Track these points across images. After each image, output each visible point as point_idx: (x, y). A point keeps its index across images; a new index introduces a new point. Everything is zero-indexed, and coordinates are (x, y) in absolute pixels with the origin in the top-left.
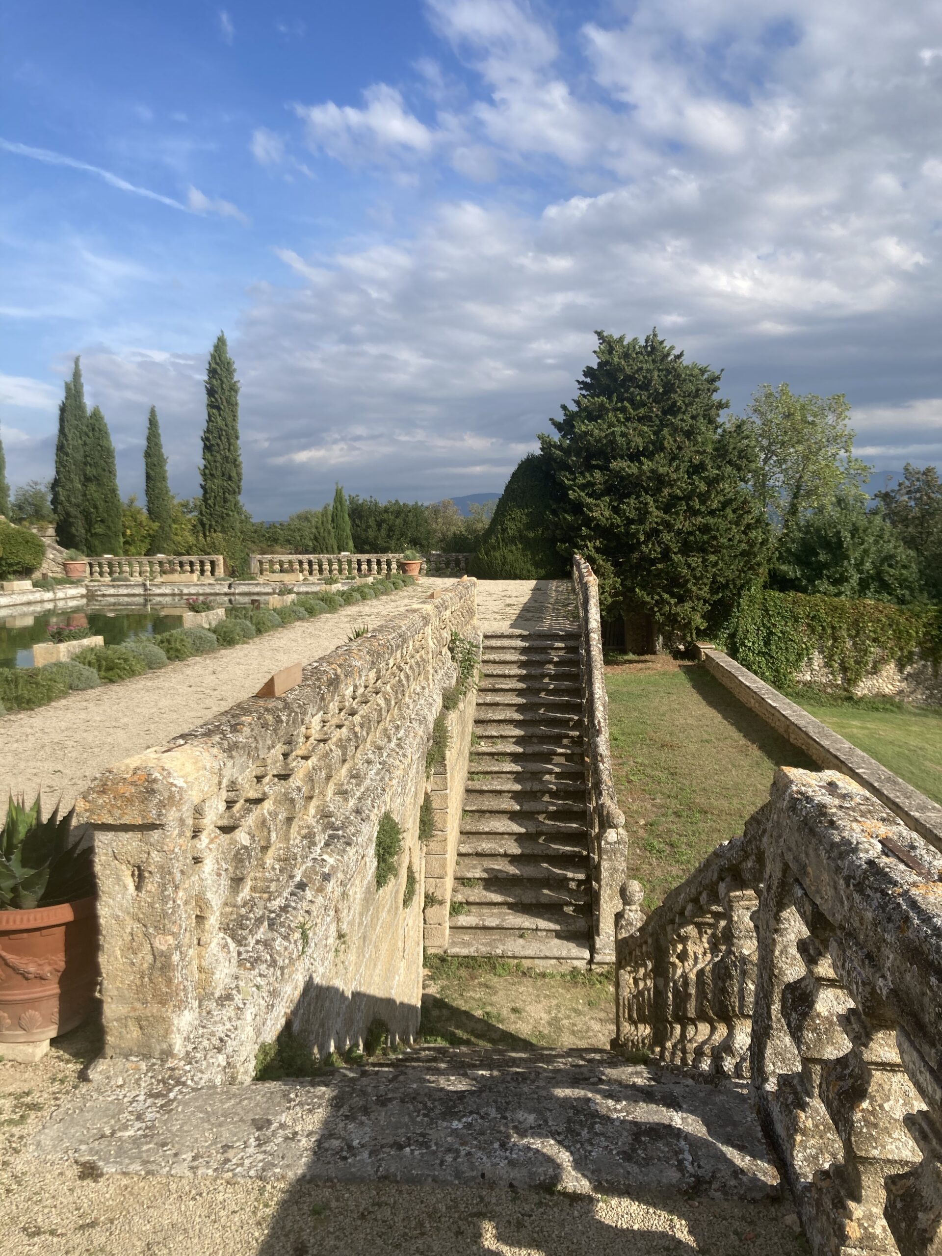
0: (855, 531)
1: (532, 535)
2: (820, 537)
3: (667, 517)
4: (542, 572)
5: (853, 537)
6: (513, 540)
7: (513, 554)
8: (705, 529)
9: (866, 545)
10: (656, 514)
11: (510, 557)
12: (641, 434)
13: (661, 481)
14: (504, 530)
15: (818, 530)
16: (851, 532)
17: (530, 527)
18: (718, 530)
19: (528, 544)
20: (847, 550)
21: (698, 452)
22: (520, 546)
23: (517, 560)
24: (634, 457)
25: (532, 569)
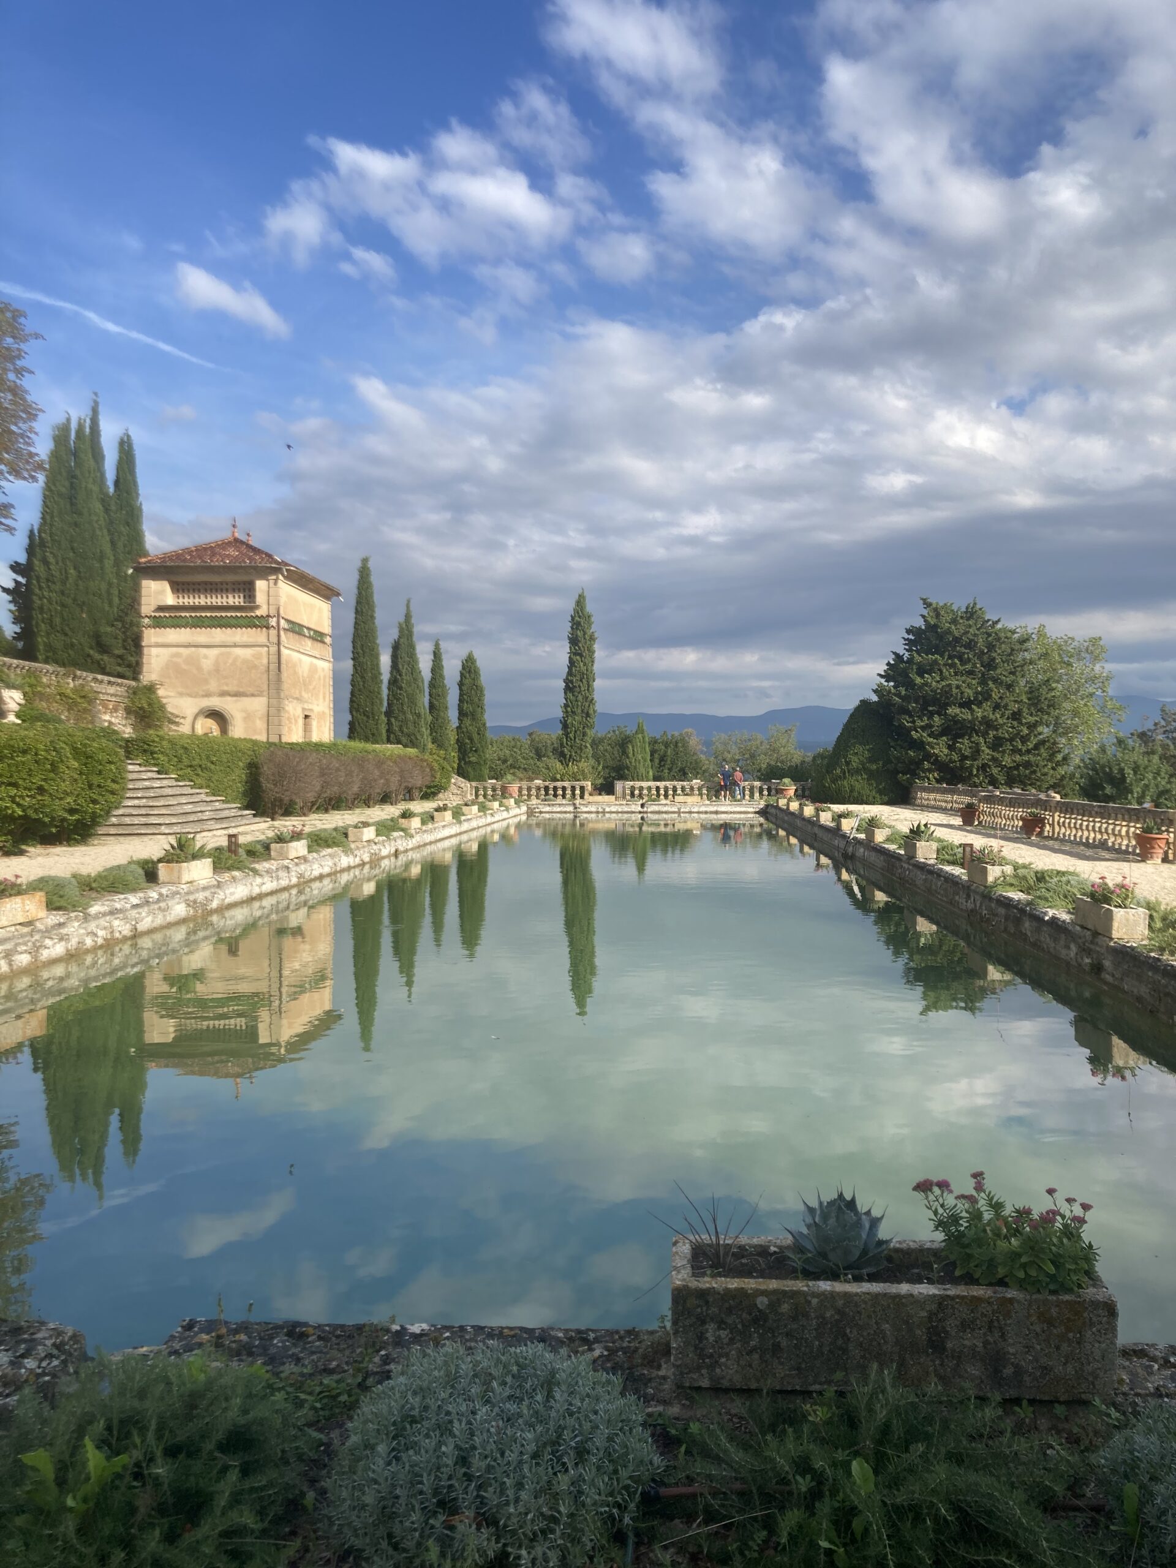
0: (1136, 769)
1: (874, 767)
2: (1105, 773)
3: (995, 754)
4: (886, 798)
5: (1135, 773)
6: (857, 771)
7: (859, 783)
8: (1027, 765)
9: (1146, 782)
10: (986, 752)
11: (857, 786)
12: (969, 686)
13: (989, 724)
14: (848, 763)
15: (1103, 767)
16: (1133, 770)
17: (871, 760)
18: (1037, 766)
19: (871, 775)
20: (1131, 785)
21: (1015, 701)
22: (865, 776)
23: (863, 788)
24: (966, 704)
25: (878, 796)
